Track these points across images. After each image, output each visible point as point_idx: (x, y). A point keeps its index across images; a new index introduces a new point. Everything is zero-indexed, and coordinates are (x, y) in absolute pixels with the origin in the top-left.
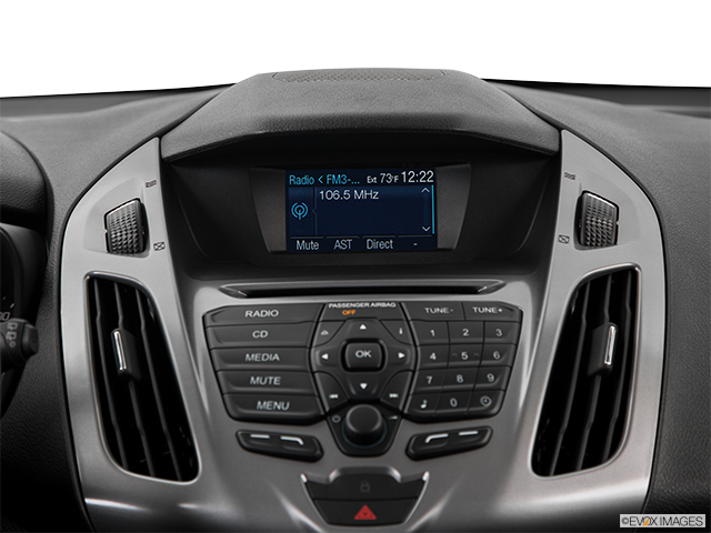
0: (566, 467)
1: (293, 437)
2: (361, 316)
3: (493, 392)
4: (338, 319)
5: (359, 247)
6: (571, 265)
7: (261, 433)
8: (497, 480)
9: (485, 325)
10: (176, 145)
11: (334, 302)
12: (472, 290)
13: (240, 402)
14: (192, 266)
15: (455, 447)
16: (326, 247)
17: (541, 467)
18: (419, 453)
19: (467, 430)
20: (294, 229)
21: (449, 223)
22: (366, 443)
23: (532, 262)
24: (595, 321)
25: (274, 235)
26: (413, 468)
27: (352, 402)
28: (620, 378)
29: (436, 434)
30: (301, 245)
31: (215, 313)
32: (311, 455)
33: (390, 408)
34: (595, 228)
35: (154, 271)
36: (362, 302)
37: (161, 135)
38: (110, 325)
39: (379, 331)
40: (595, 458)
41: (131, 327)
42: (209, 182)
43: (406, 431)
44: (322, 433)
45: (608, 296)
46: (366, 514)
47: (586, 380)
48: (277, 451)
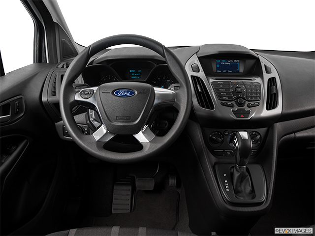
1: (229, 103)
2: (237, 84)
3: (259, 97)
5: (227, 72)
6: (267, 77)
7: (224, 102)
8: (261, 111)
9: (256, 86)
10: (199, 55)
11: (232, 81)
12: (251, 80)
13: (220, 97)
15: (255, 106)
16: (222, 72)
18: (249, 106)
19: (256, 103)
20: (218, 69)
21: (241, 70)
22: (241, 104)
23: (260, 75)
24: (271, 86)
25: (214, 69)
26: (249, 109)
27: (238, 98)
28: (276, 95)
29: (252, 103)
30: (218, 71)
31: (213, 82)
32: (232, 106)
33: (244, 99)
34: (268, 71)
35: (201, 74)
37: (196, 53)
38: (196, 84)
39: (240, 87)
42: (204, 60)
43: (247, 103)
44: (233, 102)
45: (272, 81)
46: (242, 116)
47: (271, 95)
48: (226, 105)
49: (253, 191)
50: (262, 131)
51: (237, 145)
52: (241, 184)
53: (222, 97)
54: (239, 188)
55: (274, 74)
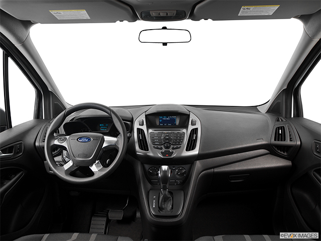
0: (189, 150)
1: (159, 147)
2: (167, 133)
3: (182, 142)
4: (164, 133)
5: (167, 125)
6: (191, 128)
7: (156, 146)
8: (182, 152)
9: (181, 134)
10: (147, 113)
12: (180, 130)
13: (153, 143)
14: (148, 127)
15: (177, 148)
16: (164, 125)
17: (187, 150)
18: (173, 149)
19: (179, 146)
20: (160, 123)
21: (177, 122)
22: (167, 147)
23: (186, 127)
24: (193, 134)
25: (158, 123)
26: (173, 150)
27: (166, 143)
28: (196, 140)
29: (175, 146)
30: (161, 125)
31: (151, 133)
32: (161, 149)
33: (170, 144)
34: (193, 124)
35: (144, 128)
36: (167, 131)
37: (145, 112)
38: (139, 134)
39: (169, 135)
40: (193, 149)
41: (142, 134)
42: (150, 117)
43: (172, 146)
44: (162, 146)
45: (195, 131)
46: (167, 155)
47: (192, 141)
48: (157, 148)
49: (172, 208)
50: (187, 167)
51: (159, 175)
52: (164, 203)
53: (155, 142)
54: (163, 206)
55: (198, 126)
